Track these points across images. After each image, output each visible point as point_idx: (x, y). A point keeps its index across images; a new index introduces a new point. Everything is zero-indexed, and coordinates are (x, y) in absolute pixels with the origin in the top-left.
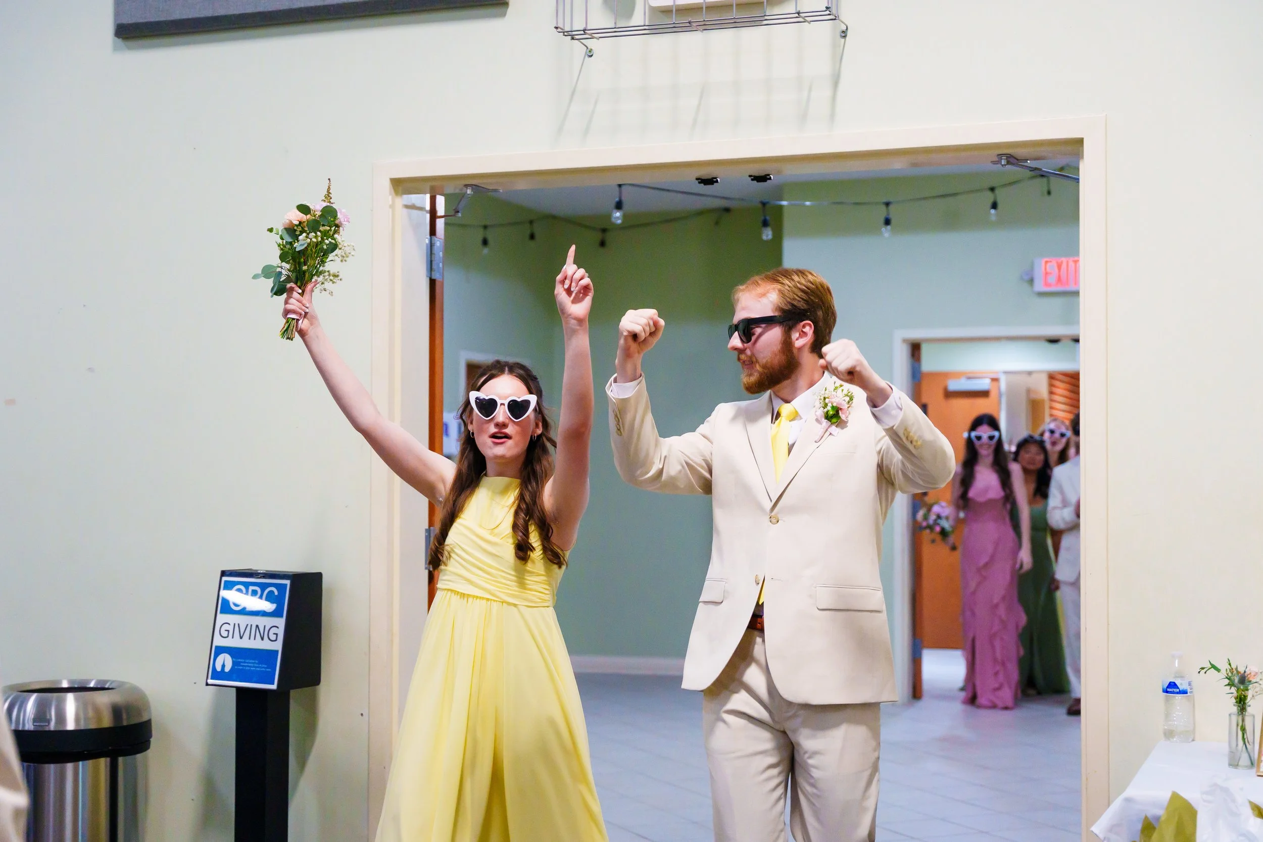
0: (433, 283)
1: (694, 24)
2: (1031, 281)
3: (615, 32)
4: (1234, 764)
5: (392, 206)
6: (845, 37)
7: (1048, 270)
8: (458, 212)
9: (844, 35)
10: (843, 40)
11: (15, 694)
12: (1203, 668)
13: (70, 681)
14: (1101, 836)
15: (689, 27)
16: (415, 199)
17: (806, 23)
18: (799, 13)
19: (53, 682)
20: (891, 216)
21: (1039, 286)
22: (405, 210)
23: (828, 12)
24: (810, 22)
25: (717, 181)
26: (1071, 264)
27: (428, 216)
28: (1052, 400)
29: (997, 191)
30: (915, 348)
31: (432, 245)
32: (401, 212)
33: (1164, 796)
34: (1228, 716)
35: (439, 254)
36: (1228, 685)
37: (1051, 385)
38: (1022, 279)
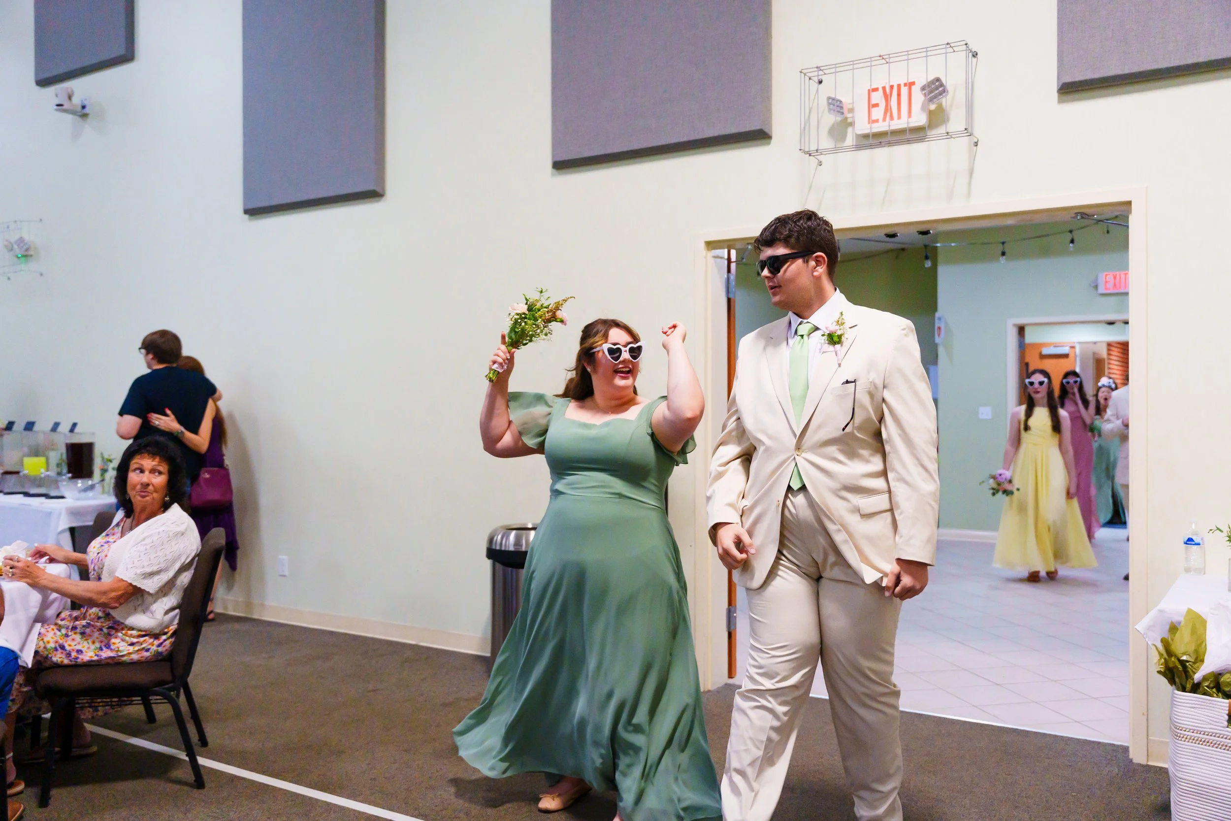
0: (729, 301)
1: (883, 143)
2: (1096, 287)
3: (835, 150)
5: (706, 257)
6: (977, 145)
7: (1107, 280)
8: (743, 259)
9: (976, 144)
10: (975, 148)
11: (505, 531)
12: (1211, 530)
13: (533, 524)
14: (1142, 632)
15: (880, 145)
16: (718, 252)
17: (952, 139)
18: (948, 133)
19: (524, 524)
20: (1006, 250)
21: (1101, 290)
22: (713, 259)
23: (966, 131)
24: (954, 138)
25: (897, 236)
26: (1123, 276)
27: (726, 262)
28: (1109, 359)
29: (1074, 233)
30: (1021, 330)
31: (728, 279)
32: (711, 261)
33: (1184, 609)
34: (1228, 560)
35: (733, 283)
36: (1228, 540)
37: (1109, 350)
38: (1090, 285)
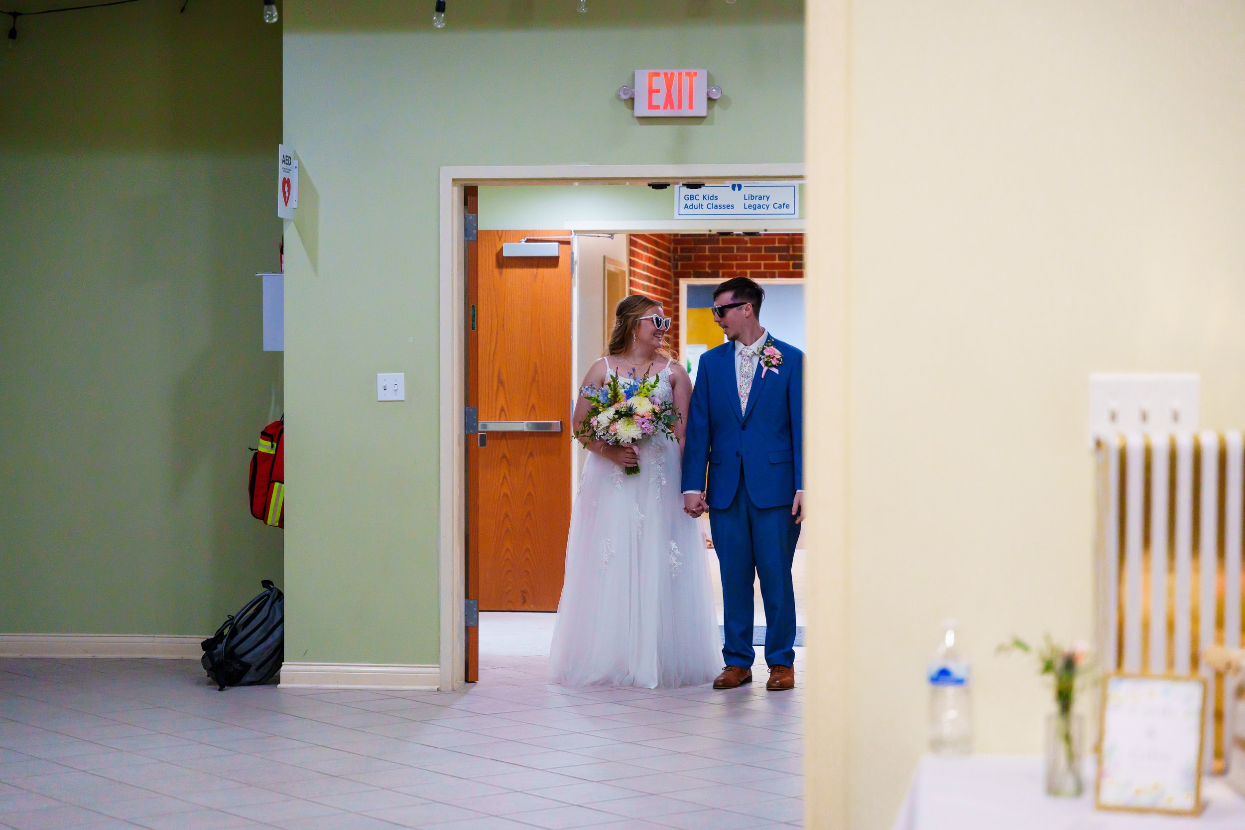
2: (631, 101)
4: (1053, 790)
7: (653, 86)
12: (1001, 646)
21: (642, 109)
26: (685, 80)
30: (470, 193)
34: (1045, 718)
36: (1044, 671)
37: (632, 253)
38: (618, 97)
